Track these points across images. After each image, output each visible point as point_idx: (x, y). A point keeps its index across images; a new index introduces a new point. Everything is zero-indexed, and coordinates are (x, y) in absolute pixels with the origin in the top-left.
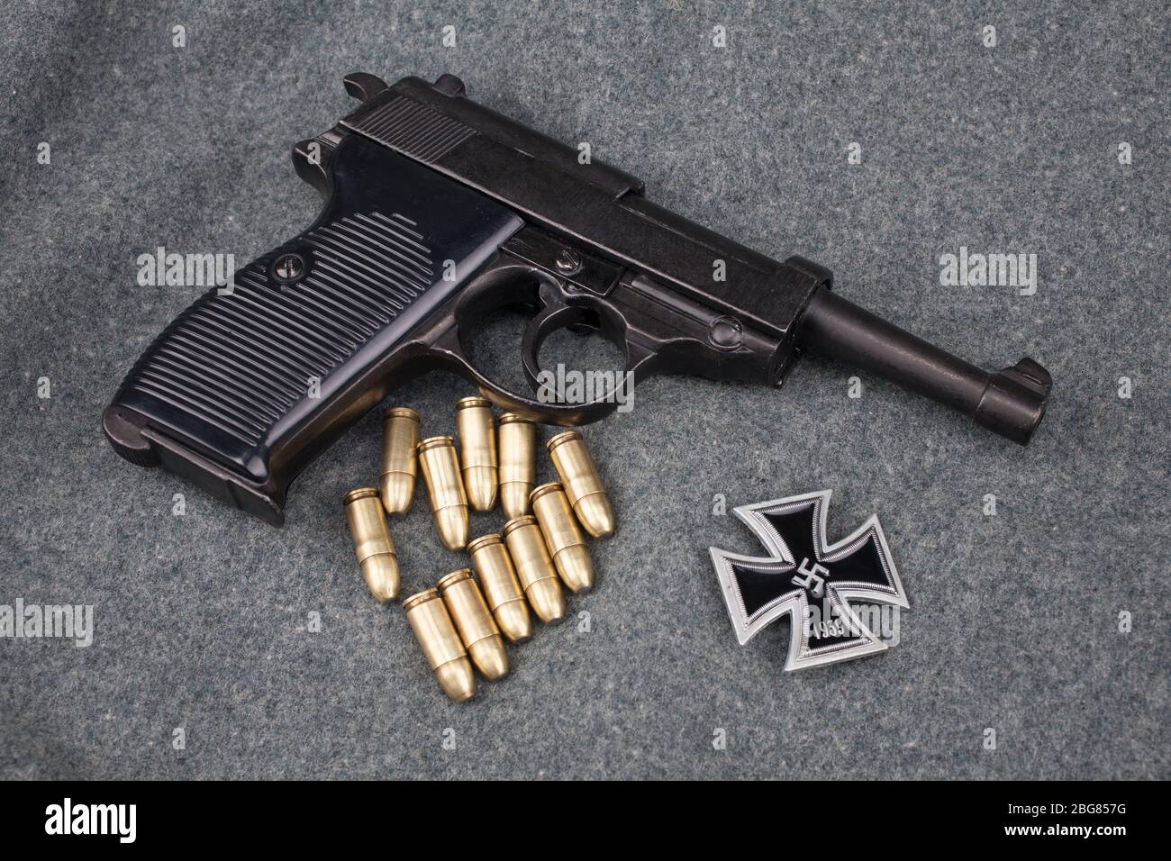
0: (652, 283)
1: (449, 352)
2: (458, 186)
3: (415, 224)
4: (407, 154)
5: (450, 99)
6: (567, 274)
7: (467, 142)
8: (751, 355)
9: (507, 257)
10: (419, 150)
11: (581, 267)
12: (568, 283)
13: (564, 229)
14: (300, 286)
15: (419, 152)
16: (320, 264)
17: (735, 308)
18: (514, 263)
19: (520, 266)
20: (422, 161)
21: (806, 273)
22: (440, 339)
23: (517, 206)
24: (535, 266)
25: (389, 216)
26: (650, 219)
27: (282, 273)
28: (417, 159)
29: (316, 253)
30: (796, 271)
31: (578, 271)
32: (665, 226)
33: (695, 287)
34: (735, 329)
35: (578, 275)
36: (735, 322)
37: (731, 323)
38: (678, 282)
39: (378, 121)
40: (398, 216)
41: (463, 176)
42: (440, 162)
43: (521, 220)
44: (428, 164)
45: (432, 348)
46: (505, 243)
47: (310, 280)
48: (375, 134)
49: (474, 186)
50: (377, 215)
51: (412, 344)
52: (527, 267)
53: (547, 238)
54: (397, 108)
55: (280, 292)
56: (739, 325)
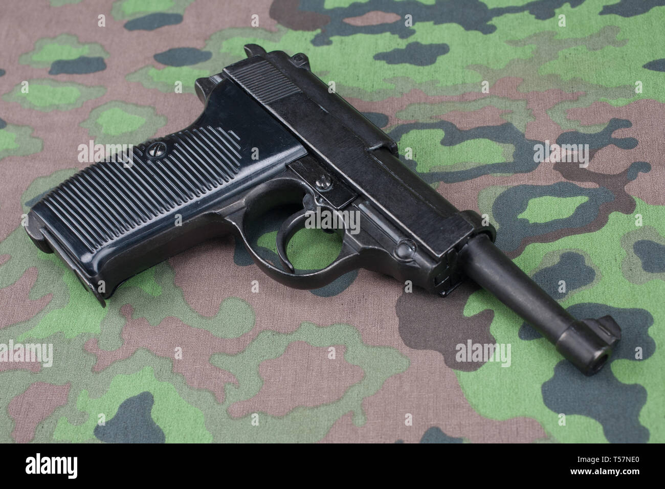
0: (371, 207)
1: (234, 223)
2: (275, 122)
3: (239, 139)
4: (254, 95)
5: (297, 68)
6: (320, 191)
7: (292, 96)
8: (417, 268)
9: (290, 172)
10: (262, 94)
11: (331, 188)
12: (320, 197)
13: (328, 161)
14: (159, 163)
15: (262, 96)
16: (175, 152)
17: (413, 234)
18: (293, 177)
19: (296, 180)
20: (261, 102)
21: (468, 222)
22: (231, 214)
23: (305, 141)
24: (305, 182)
25: (226, 132)
26: (385, 166)
27: (152, 152)
28: (258, 100)
29: (176, 145)
30: (463, 220)
31: (328, 190)
32: (392, 173)
33: (394, 215)
34: (412, 249)
35: (327, 193)
36: (414, 245)
37: (410, 244)
38: (384, 209)
39: (245, 72)
40: (232, 132)
41: (280, 116)
42: (271, 105)
43: (305, 150)
44: (263, 104)
45: (225, 218)
46: (291, 163)
47: (166, 160)
48: (240, 80)
49: (285, 123)
50: (220, 129)
51: (212, 213)
52: (299, 181)
53: (318, 165)
54: (260, 67)
55: (146, 164)
56: (416, 247)
